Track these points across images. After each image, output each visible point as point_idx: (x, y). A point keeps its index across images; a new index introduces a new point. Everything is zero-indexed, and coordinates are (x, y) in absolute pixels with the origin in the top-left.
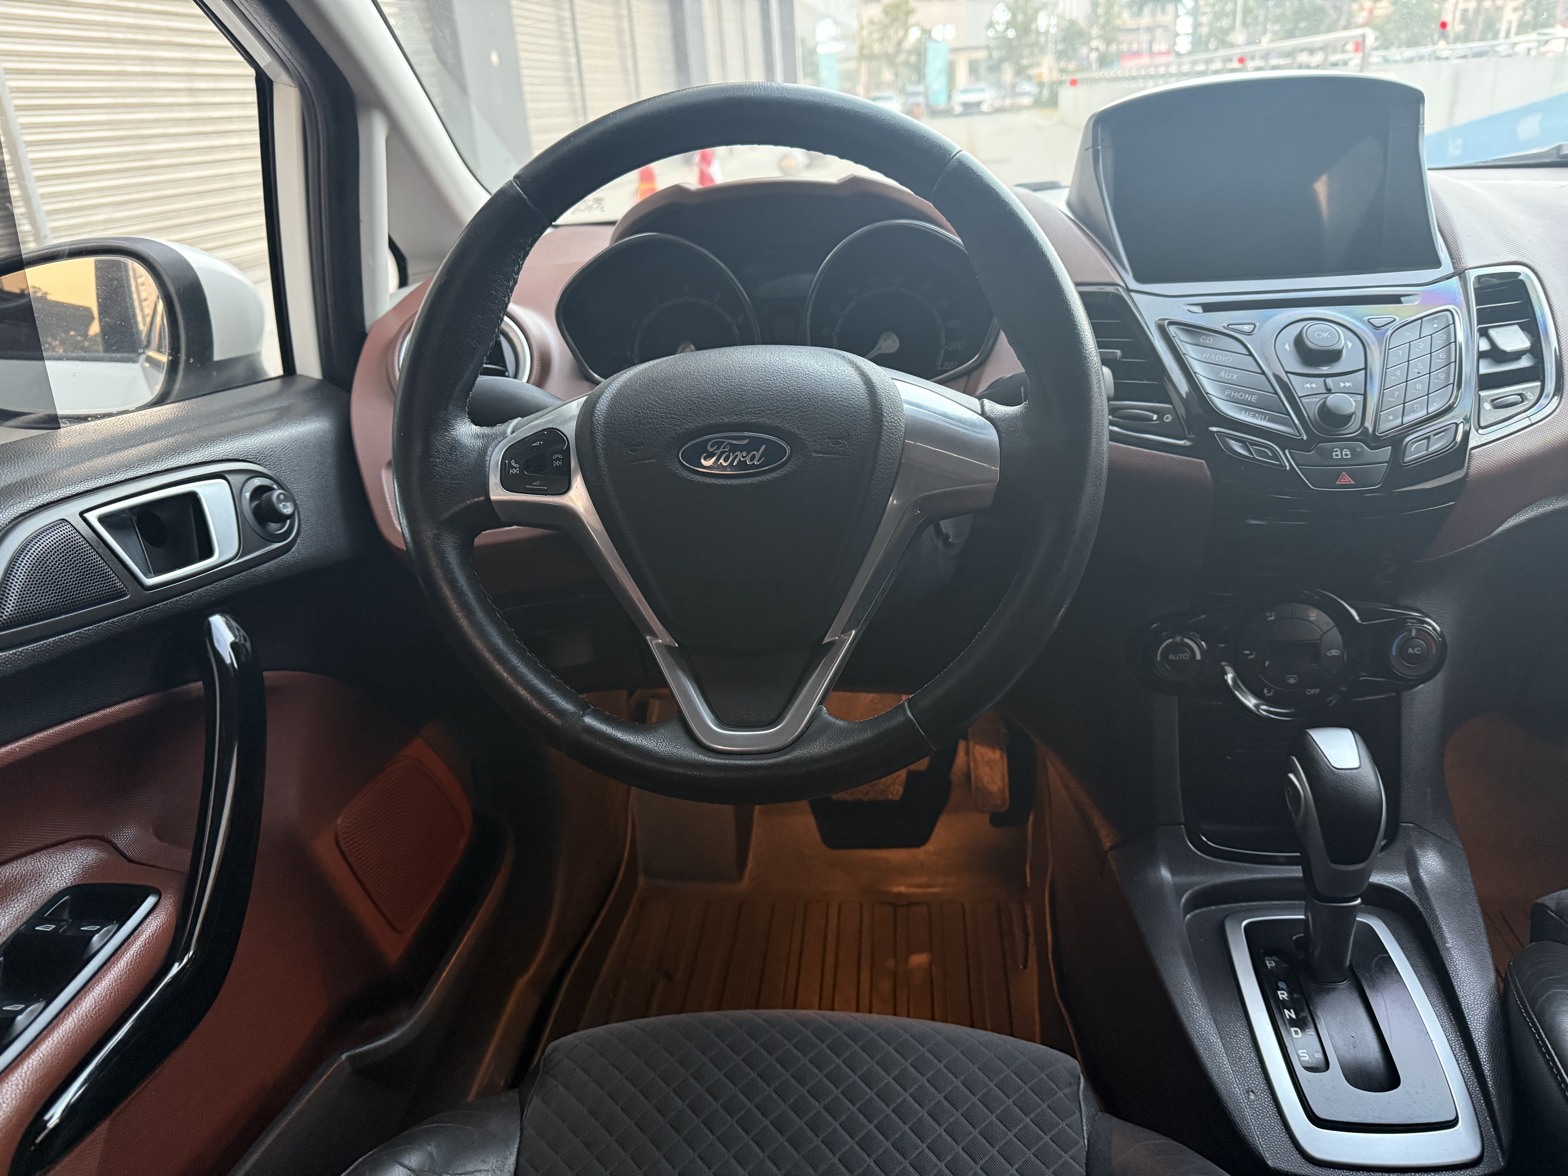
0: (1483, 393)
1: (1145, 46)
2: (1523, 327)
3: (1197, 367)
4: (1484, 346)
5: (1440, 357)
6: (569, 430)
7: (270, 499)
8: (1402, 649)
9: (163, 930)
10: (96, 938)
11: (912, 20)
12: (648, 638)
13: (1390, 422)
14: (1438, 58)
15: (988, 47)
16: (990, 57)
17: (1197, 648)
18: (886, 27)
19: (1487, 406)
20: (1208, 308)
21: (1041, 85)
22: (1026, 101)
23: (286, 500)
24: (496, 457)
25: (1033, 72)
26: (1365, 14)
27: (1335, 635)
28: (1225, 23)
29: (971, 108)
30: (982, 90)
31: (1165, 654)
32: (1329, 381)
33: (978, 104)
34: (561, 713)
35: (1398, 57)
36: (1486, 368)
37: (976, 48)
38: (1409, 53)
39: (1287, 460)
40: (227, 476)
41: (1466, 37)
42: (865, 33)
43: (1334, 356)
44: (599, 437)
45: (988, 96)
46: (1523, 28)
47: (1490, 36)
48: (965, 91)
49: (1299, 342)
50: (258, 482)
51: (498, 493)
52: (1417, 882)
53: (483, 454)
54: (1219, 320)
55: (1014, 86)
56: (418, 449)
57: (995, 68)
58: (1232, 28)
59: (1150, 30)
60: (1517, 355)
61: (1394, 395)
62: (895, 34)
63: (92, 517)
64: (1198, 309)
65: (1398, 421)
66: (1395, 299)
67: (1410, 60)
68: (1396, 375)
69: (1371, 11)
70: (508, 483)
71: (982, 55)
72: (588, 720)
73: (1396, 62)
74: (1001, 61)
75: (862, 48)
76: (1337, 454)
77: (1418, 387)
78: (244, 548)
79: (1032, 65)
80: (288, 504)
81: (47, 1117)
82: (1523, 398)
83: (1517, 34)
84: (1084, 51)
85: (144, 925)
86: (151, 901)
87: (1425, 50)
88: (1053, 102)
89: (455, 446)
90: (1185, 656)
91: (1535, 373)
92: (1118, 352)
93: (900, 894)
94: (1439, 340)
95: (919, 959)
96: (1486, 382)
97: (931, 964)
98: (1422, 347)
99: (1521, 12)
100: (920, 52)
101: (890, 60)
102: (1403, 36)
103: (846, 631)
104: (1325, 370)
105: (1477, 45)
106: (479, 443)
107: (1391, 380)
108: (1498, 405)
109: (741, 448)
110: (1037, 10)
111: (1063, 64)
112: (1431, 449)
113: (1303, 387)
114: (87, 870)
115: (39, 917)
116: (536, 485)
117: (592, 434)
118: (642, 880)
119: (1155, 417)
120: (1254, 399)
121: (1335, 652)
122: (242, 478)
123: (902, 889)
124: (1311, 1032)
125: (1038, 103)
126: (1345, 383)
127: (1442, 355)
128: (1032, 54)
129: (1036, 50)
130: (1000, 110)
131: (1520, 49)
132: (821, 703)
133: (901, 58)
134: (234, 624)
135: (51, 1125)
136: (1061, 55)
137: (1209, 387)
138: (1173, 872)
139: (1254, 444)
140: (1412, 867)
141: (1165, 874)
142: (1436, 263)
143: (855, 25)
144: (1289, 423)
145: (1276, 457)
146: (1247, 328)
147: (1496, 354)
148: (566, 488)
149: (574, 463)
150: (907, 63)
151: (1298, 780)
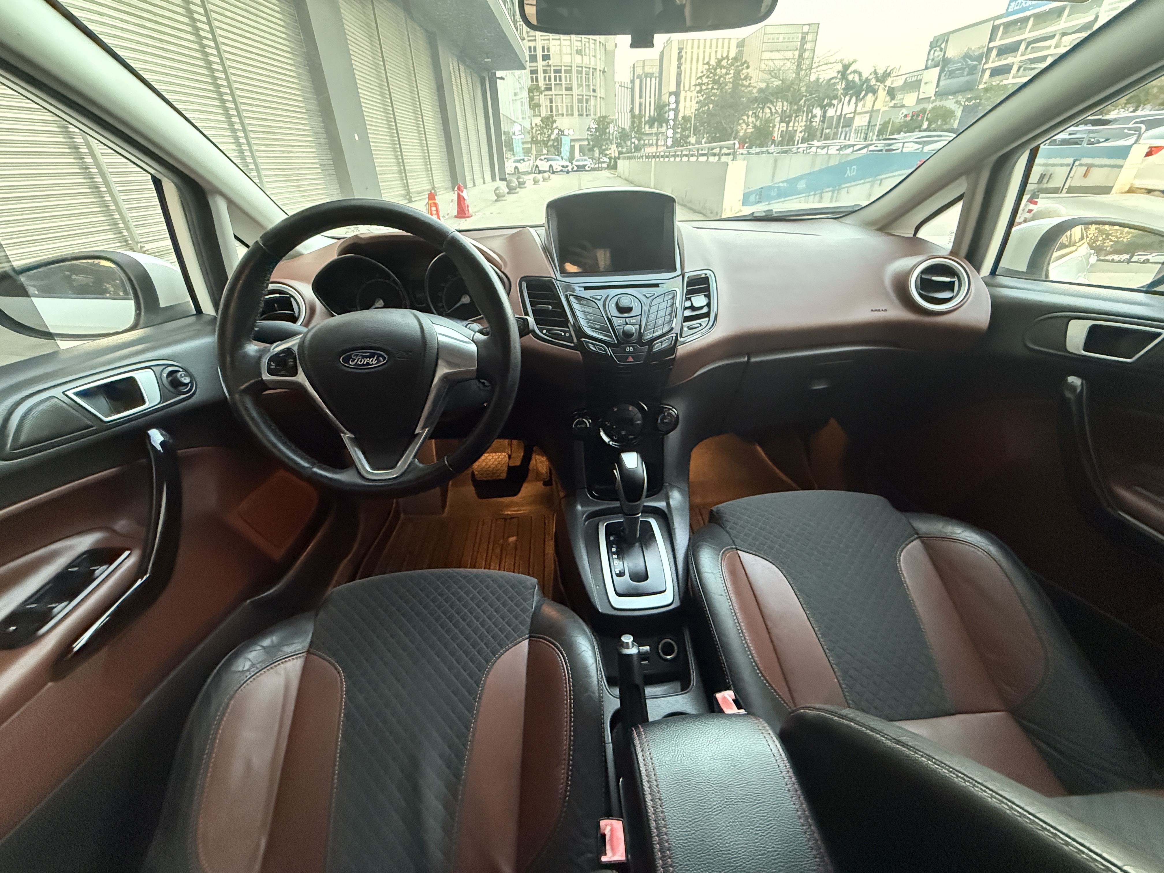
0: (685, 324)
1: (655, 142)
2: (705, 296)
3: (579, 314)
4: (688, 304)
5: (669, 310)
6: (295, 349)
7: (176, 376)
8: (662, 420)
9: (134, 564)
10: (97, 571)
11: (555, 125)
12: (342, 435)
13: (648, 336)
14: (769, 153)
15: (587, 139)
16: (589, 144)
17: (588, 422)
18: (542, 128)
19: (685, 329)
20: (586, 288)
21: (610, 158)
22: (605, 165)
23: (185, 376)
24: (265, 361)
25: (607, 152)
26: (743, 131)
27: (639, 415)
28: (687, 133)
29: (581, 168)
30: (586, 160)
31: (576, 425)
32: (627, 319)
33: (585, 166)
34: (304, 467)
35: (754, 152)
36: (688, 313)
37: (583, 140)
38: (758, 150)
39: (609, 352)
40: (152, 368)
41: (781, 143)
42: (534, 131)
43: (629, 309)
44: (306, 352)
45: (589, 163)
46: (804, 140)
47: (791, 144)
48: (577, 161)
49: (617, 304)
50: (171, 369)
51: (266, 377)
52: (668, 504)
53: (260, 359)
54: (588, 294)
55: (599, 159)
56: (228, 359)
57: (591, 150)
58: (689, 136)
59: (657, 134)
60: (701, 308)
61: (651, 325)
62: (547, 132)
63: (70, 393)
64: (583, 289)
65: (651, 336)
66: (657, 285)
67: (758, 153)
68: (652, 317)
69: (745, 130)
70: (271, 372)
71: (586, 143)
72: (315, 470)
73: (753, 154)
74: (594, 146)
75: (532, 138)
76: (628, 349)
77: (660, 321)
78: (163, 398)
79: (607, 149)
80: (187, 378)
81: (74, 645)
82: (701, 325)
83: (801, 143)
84: (629, 143)
85: (123, 563)
86: (127, 553)
87: (764, 149)
88: (615, 167)
89: (246, 356)
90: (583, 426)
91: (707, 315)
92: (550, 307)
93: (508, 515)
94: (670, 303)
95: (512, 539)
96: (687, 319)
97: (517, 541)
98: (663, 305)
99: (803, 133)
100: (558, 140)
101: (545, 144)
102: (758, 142)
103: (424, 428)
104: (626, 315)
105: (785, 148)
106: (258, 354)
107: (650, 319)
108: (690, 328)
109: (366, 357)
110: (609, 123)
111: (620, 149)
112: (663, 346)
113: (617, 322)
114: (98, 542)
115: (71, 565)
116: (283, 372)
117: (303, 351)
118: (402, 516)
119: (563, 334)
120: (598, 327)
121: (639, 422)
122: (161, 368)
123: (509, 513)
124: (621, 563)
125: (609, 167)
126: (633, 321)
127: (670, 309)
128: (607, 144)
129: (608, 142)
130: (593, 169)
131: (801, 150)
132: (414, 457)
133: (551, 143)
134: (164, 433)
135: (76, 649)
136: (618, 145)
137: (583, 323)
138: (582, 507)
139: (598, 345)
140: (667, 499)
141: (579, 507)
142: (675, 270)
143: (528, 127)
144: (611, 337)
145: (605, 351)
146: (599, 297)
147: (692, 308)
148: (295, 374)
149: (298, 364)
150: (553, 146)
151: (616, 473)
